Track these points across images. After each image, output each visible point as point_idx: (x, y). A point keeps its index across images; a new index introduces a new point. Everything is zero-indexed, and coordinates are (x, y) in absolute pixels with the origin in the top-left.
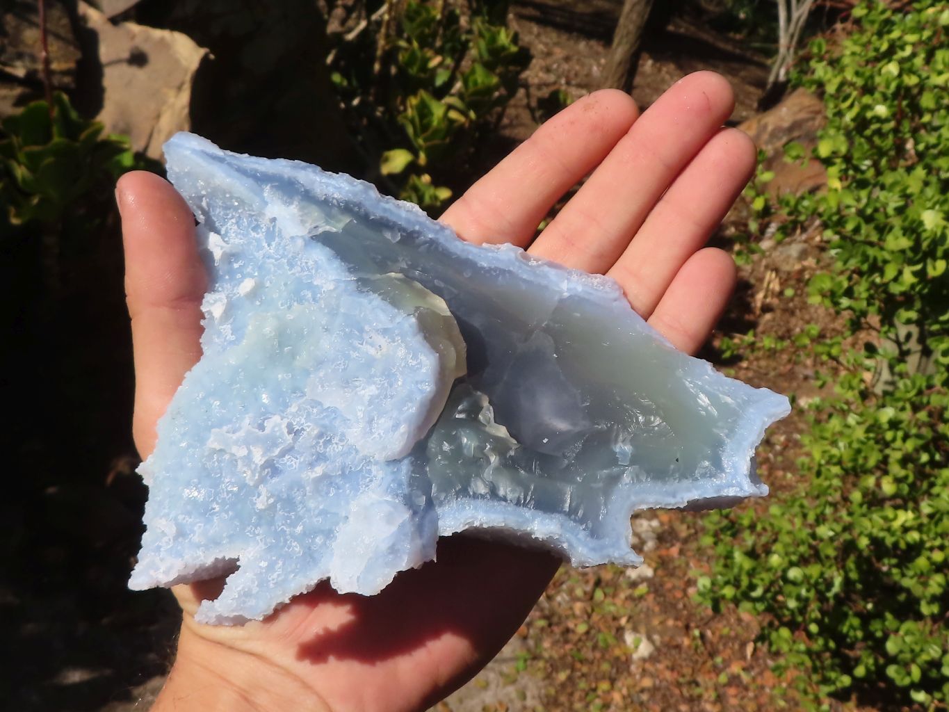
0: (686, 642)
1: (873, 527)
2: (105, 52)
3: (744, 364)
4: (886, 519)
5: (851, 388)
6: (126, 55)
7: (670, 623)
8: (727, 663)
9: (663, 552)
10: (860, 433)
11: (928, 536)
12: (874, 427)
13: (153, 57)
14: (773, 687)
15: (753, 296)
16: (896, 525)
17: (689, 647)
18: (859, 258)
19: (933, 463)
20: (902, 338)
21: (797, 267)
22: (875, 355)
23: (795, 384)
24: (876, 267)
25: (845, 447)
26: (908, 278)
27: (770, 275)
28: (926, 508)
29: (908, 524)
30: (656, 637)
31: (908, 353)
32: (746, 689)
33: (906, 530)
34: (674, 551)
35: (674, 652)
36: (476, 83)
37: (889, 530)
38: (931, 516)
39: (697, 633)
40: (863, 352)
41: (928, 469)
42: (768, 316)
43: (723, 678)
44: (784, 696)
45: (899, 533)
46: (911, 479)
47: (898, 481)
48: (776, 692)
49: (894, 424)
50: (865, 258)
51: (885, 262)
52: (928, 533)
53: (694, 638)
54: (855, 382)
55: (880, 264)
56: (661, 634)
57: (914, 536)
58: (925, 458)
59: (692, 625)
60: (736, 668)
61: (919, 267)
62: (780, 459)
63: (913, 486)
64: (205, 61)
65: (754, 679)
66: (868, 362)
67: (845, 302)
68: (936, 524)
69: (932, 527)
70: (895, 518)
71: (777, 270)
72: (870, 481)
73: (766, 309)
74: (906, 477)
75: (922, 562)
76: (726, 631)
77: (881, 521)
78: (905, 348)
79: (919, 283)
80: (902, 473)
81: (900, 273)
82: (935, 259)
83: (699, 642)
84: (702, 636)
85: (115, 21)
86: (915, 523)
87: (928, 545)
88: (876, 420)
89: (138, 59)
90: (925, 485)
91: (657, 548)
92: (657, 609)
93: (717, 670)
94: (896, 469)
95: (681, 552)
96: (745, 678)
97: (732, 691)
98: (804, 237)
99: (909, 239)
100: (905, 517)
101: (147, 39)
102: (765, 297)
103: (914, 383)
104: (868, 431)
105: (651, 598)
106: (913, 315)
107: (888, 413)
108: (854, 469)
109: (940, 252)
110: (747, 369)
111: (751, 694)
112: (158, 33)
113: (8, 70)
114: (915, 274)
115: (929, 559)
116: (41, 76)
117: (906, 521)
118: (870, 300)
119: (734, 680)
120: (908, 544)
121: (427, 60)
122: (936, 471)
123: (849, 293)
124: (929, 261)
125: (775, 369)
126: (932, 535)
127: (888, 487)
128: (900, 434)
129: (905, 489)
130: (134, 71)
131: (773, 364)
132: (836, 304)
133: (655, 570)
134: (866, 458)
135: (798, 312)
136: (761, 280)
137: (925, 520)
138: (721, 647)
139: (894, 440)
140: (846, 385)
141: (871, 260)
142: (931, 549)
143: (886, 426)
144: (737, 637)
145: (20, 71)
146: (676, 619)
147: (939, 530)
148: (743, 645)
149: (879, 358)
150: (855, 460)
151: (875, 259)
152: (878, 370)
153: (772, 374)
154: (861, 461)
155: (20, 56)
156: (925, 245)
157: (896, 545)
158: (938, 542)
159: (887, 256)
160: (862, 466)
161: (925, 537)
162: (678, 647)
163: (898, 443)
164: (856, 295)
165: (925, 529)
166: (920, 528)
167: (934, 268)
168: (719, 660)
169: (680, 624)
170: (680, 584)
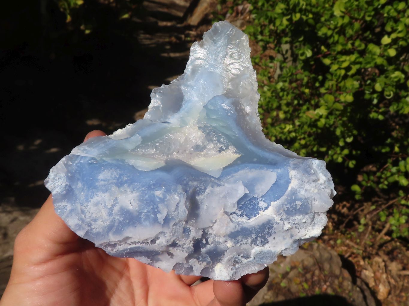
1: (277, 132)
4: (281, 128)
5: (264, 75)
10: (269, 94)
11: (299, 134)
12: (274, 91)
16: (286, 130)
18: (264, 17)
19: (299, 104)
20: (284, 52)
22: (273, 61)
24: (272, 21)
25: (263, 100)
26: (285, 22)
28: (297, 123)
29: (291, 130)
31: (287, 58)
33: (290, 132)
37: (282, 133)
38: (299, 126)
40: (269, 61)
41: (297, 107)
45: (287, 134)
46: (291, 112)
47: (285, 113)
49: (282, 90)
50: (267, 17)
51: (275, 18)
52: (298, 133)
54: (266, 73)
55: (273, 19)
57: (293, 134)
58: (296, 102)
61: (289, 17)
63: (291, 115)
66: (271, 65)
67: (260, 37)
68: (302, 129)
69: (300, 130)
70: (285, 128)
72: (275, 113)
74: (289, 111)
75: (297, 145)
77: (280, 130)
78: (286, 56)
79: (289, 25)
80: (287, 109)
81: (282, 22)
82: (295, 13)
86: (293, 129)
87: (299, 138)
88: (276, 88)
90: (296, 113)
94: (284, 108)
98: (242, 17)
99: (284, 4)
100: (289, 127)
103: (290, 70)
104: (272, 93)
106: (288, 39)
107: (280, 85)
108: (267, 109)
109: (297, 9)
114: (288, 20)
115: (299, 143)
117: (289, 129)
118: (270, 36)
120: (291, 138)
122: (301, 108)
123: (262, 33)
124: (293, 15)
126: (300, 133)
127: (282, 116)
128: (285, 93)
129: (289, 116)
132: (256, 38)
134: (272, 105)
137: (297, 128)
139: (283, 96)
140: (263, 75)
141: (269, 17)
142: (300, 139)
143: (279, 90)
147: (303, 131)
149: (275, 62)
150: (267, 105)
151: (271, 17)
152: (275, 68)
154: (270, 106)
156: (291, 7)
157: (286, 139)
158: (303, 136)
159: (276, 16)
160: (271, 108)
161: (297, 135)
163: (285, 97)
164: (264, 34)
165: (297, 131)
166: (295, 131)
167: (296, 17)
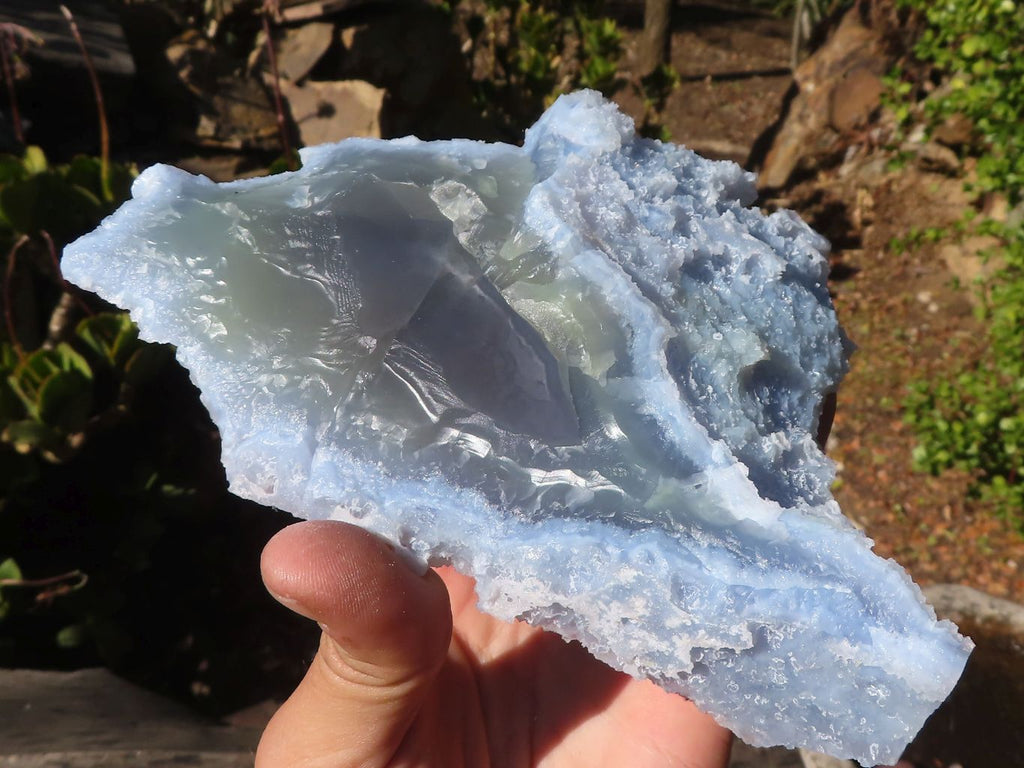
0: (890, 517)
2: (297, 112)
3: (861, 275)
6: (314, 109)
7: (872, 504)
8: (931, 528)
9: (846, 447)
13: (339, 106)
14: (977, 539)
15: (851, 214)
17: (895, 521)
21: (883, 180)
23: (910, 283)
27: (861, 194)
30: (863, 519)
32: (954, 545)
34: (855, 444)
35: (883, 528)
36: (596, 73)
39: (898, 507)
42: (870, 229)
43: (932, 540)
44: (989, 544)
48: (981, 543)
53: (896, 513)
56: (867, 514)
59: (891, 501)
60: (940, 530)
62: (918, 349)
64: (386, 101)
65: (959, 536)
71: (866, 187)
73: (866, 223)
76: (921, 501)
83: (901, 515)
84: (904, 510)
85: (300, 83)
89: (326, 111)
91: (840, 444)
92: (856, 495)
93: (924, 535)
95: (862, 444)
96: (951, 536)
97: (943, 550)
101: (332, 92)
102: (862, 213)
105: (848, 488)
110: (865, 279)
111: (960, 548)
112: (339, 86)
113: (226, 144)
116: (253, 144)
119: (942, 541)
121: (548, 63)
125: (888, 273)
130: (323, 122)
131: (885, 269)
133: (845, 463)
135: (894, 219)
136: (853, 199)
138: (921, 515)
144: (932, 505)
145: (236, 143)
146: (876, 499)
148: (940, 509)
153: (887, 279)
155: (233, 130)
162: (884, 523)
168: (923, 526)
169: (881, 503)
170: (870, 470)
